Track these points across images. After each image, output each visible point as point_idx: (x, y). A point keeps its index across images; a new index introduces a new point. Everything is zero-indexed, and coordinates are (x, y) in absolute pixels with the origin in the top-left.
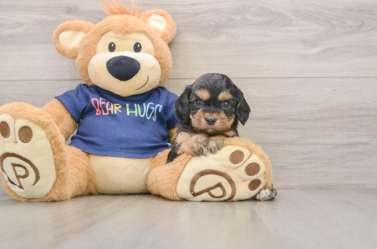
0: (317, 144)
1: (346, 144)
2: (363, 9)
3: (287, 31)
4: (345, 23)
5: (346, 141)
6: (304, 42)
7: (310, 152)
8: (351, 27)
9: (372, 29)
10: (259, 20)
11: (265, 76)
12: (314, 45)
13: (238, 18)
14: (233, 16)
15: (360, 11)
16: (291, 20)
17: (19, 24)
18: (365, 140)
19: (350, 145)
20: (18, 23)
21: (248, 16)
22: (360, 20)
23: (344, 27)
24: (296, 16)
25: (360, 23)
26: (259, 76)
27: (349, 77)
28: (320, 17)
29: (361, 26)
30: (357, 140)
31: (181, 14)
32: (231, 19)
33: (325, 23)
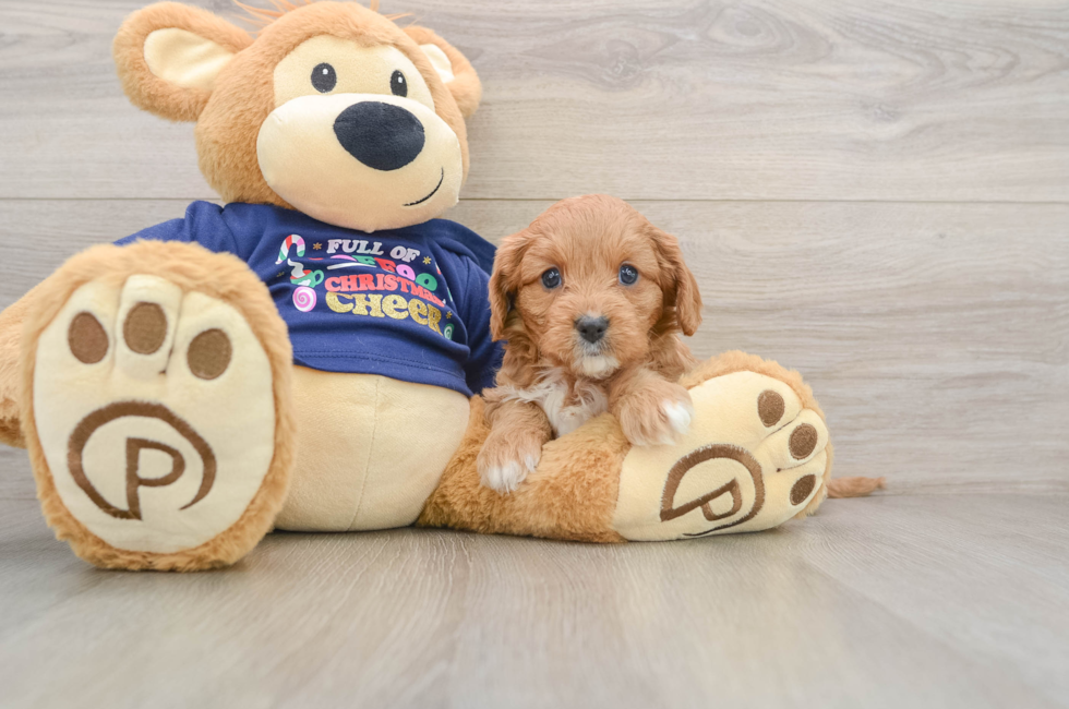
0: (897, 377)
1: (968, 378)
2: (1015, 20)
3: (820, 75)
4: (969, 58)
5: (969, 368)
6: (865, 107)
7: (879, 397)
8: (985, 69)
9: (1038, 76)
10: (748, 43)
11: (763, 195)
12: (890, 114)
13: (692, 37)
14: (678, 32)
15: (1009, 26)
16: (831, 47)
17: (73, 38)
18: (1017, 366)
19: (980, 379)
20: (70, 34)
21: (718, 33)
22: (1008, 52)
23: (968, 69)
24: (844, 36)
25: (1005, 60)
26: (746, 195)
27: (979, 202)
28: (905, 39)
29: (1011, 66)
30: (997, 366)
31: (537, 20)
32: (673, 40)
33: (919, 58)
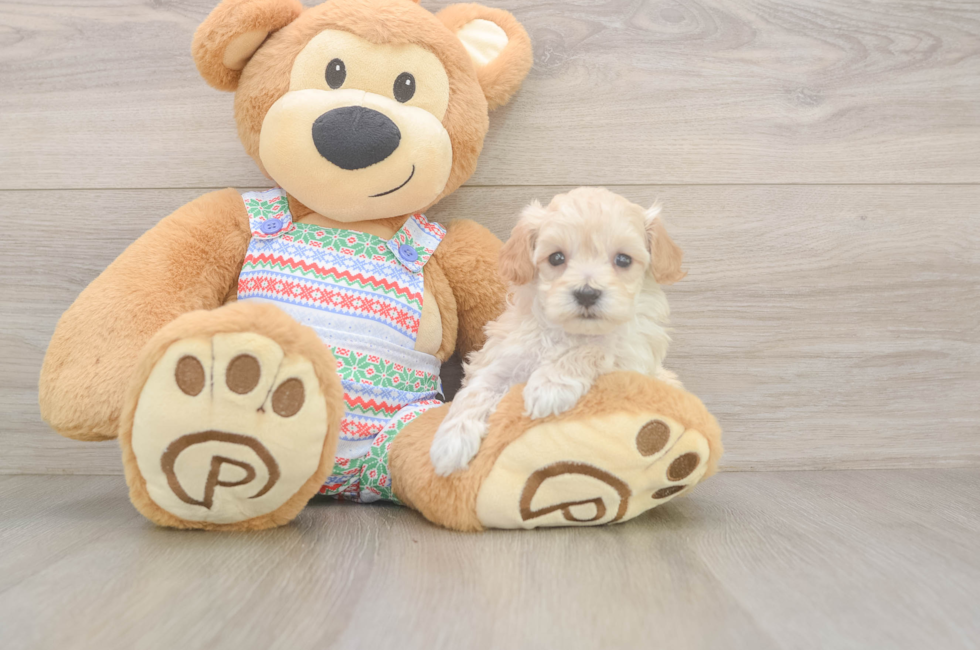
0: (818, 356)
1: (889, 356)
3: (743, 60)
4: (892, 41)
5: (888, 347)
6: (788, 91)
7: (800, 376)
8: (906, 52)
9: (961, 59)
10: (672, 29)
11: (687, 179)
12: (814, 100)
13: (617, 25)
14: (603, 20)
16: (754, 33)
18: (937, 345)
19: (900, 358)
21: (642, 21)
22: (930, 35)
23: (890, 52)
24: (768, 22)
25: (931, 42)
26: (670, 179)
27: (900, 184)
28: (828, 24)
29: (933, 49)
30: (918, 344)
32: (598, 28)
33: (841, 42)
